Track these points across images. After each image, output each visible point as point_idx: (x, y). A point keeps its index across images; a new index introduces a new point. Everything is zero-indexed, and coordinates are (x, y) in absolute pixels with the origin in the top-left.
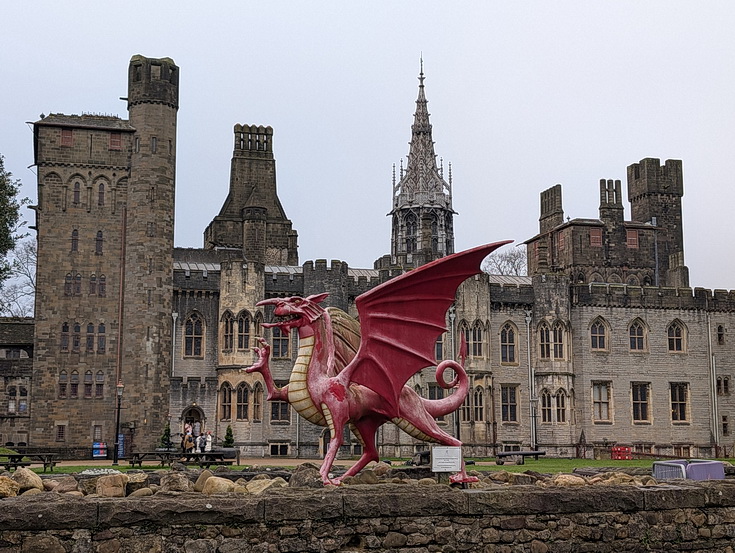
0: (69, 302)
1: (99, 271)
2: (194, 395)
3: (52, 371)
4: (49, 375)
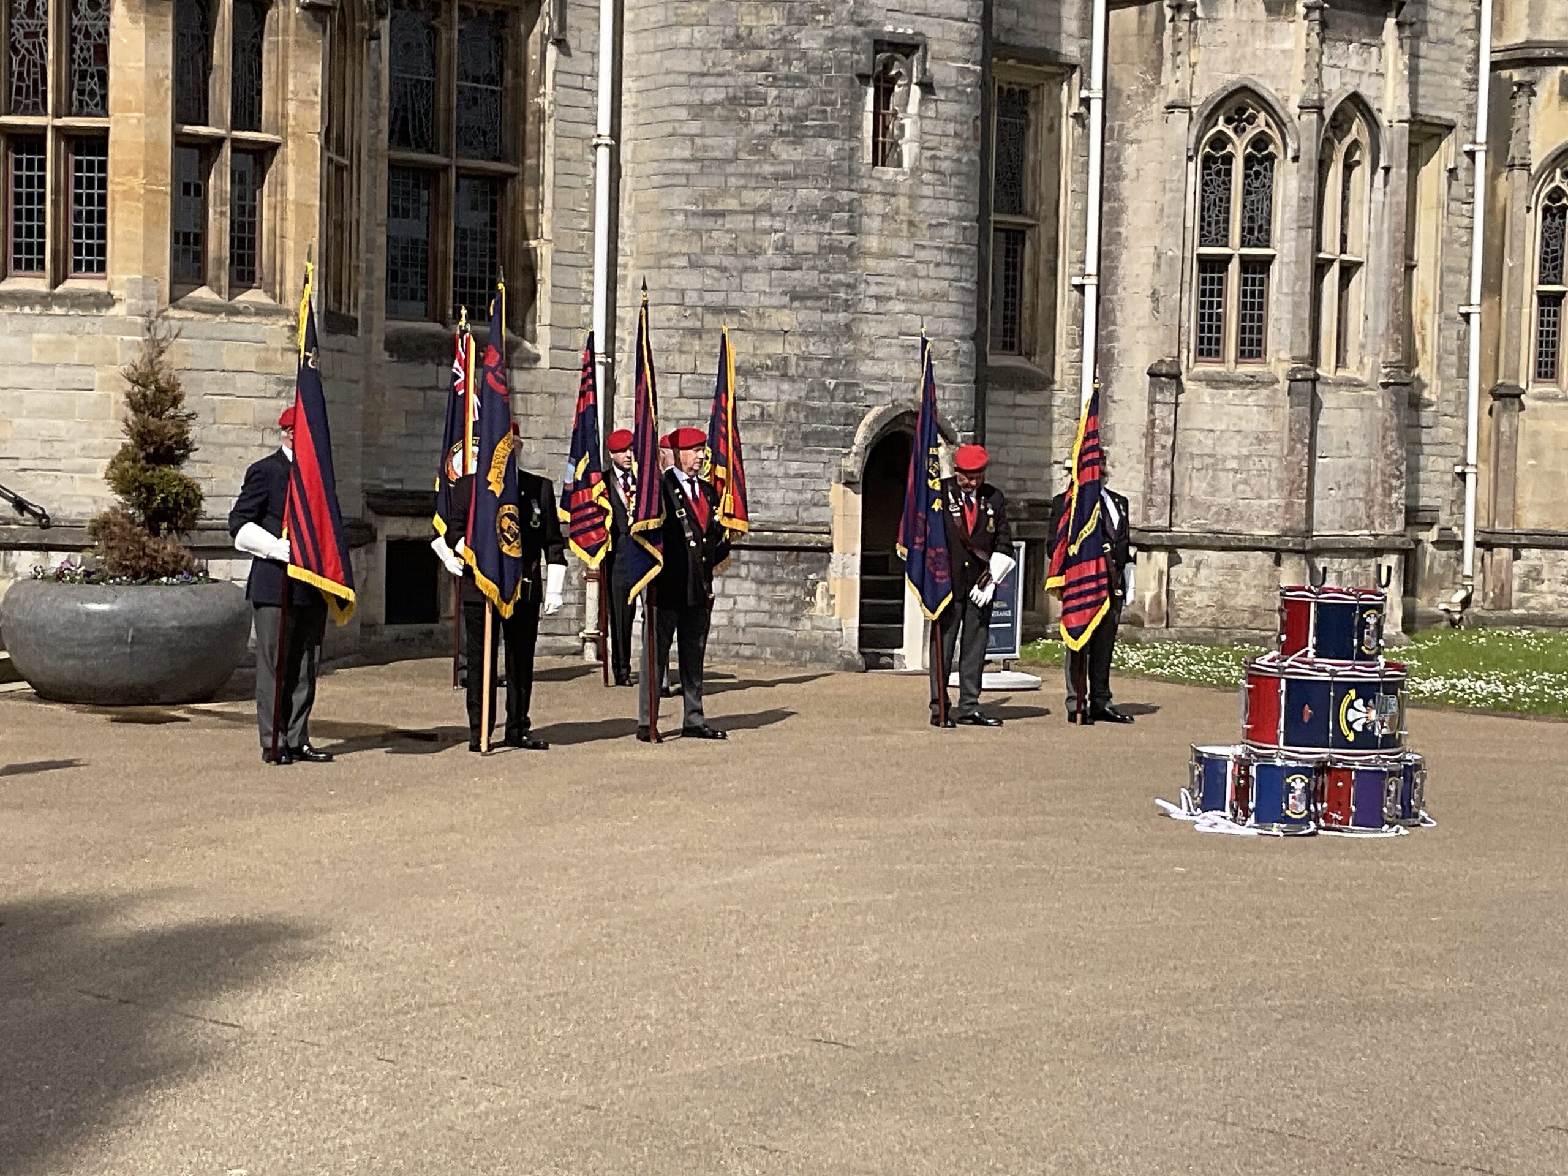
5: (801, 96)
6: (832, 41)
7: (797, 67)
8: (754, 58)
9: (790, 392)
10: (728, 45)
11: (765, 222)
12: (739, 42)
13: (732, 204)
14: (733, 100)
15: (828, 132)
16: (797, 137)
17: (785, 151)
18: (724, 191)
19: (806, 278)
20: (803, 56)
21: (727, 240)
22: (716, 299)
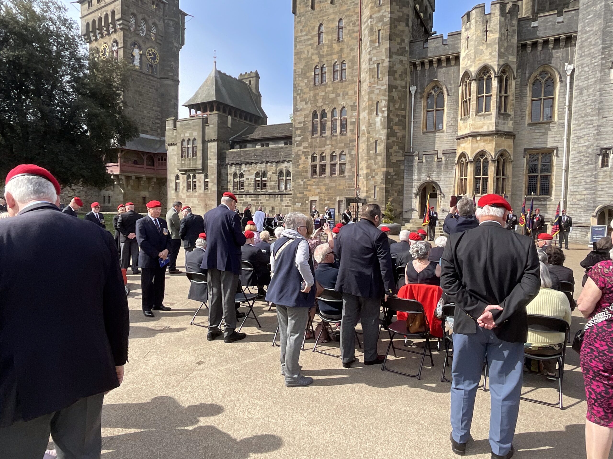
0: (317, 91)
1: (340, 57)
2: (430, 169)
3: (306, 154)
4: (303, 158)
5: (588, 159)
6: (593, 150)
7: (588, 155)
8: (582, 154)
9: (585, 203)
10: (578, 153)
11: (582, 178)
12: (580, 152)
13: (578, 176)
14: (578, 161)
15: (592, 164)
16: (587, 165)
17: (586, 167)
18: (577, 174)
19: (588, 186)
20: (589, 153)
21: (577, 181)
22: (575, 190)
